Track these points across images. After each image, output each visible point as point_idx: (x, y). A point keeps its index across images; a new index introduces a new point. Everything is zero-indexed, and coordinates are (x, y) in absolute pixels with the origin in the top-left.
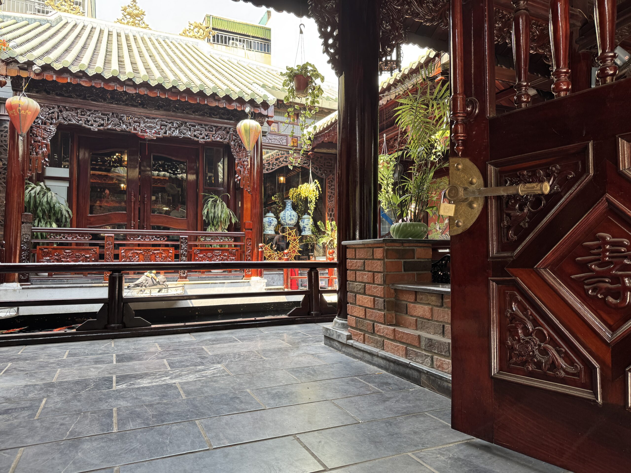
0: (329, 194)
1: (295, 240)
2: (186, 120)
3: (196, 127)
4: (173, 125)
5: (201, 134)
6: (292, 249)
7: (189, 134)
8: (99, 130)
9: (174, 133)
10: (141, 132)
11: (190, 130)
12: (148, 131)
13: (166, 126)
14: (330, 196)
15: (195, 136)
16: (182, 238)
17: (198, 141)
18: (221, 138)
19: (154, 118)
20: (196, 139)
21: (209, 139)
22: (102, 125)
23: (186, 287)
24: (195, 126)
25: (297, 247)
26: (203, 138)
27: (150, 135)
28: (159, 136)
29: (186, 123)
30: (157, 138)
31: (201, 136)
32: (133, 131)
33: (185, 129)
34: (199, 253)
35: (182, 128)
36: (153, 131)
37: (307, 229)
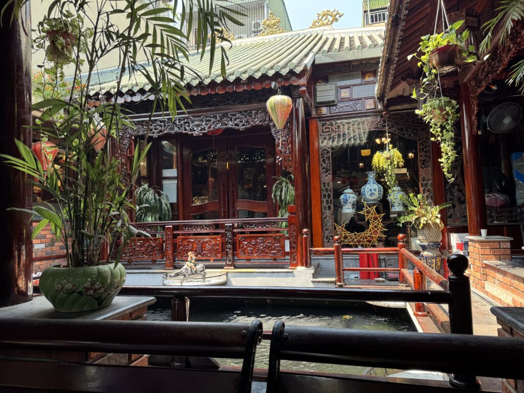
0: (421, 158)
1: (376, 219)
2: (226, 111)
3: (237, 115)
4: (216, 119)
5: (242, 122)
6: (373, 229)
7: (231, 124)
8: (158, 136)
9: (217, 126)
10: (190, 131)
11: (231, 120)
12: (195, 129)
13: (210, 121)
14: (424, 161)
15: (236, 125)
16: (227, 226)
17: (239, 130)
18: (261, 121)
19: (199, 116)
20: (237, 127)
21: (249, 124)
22: (161, 131)
23: (230, 275)
24: (235, 115)
25: (380, 226)
26: (244, 125)
27: (197, 132)
28: (204, 131)
29: (227, 114)
30: (203, 133)
31: (241, 124)
32: (184, 132)
33: (226, 120)
34: (243, 241)
35: (224, 120)
36: (200, 128)
37: (396, 204)
